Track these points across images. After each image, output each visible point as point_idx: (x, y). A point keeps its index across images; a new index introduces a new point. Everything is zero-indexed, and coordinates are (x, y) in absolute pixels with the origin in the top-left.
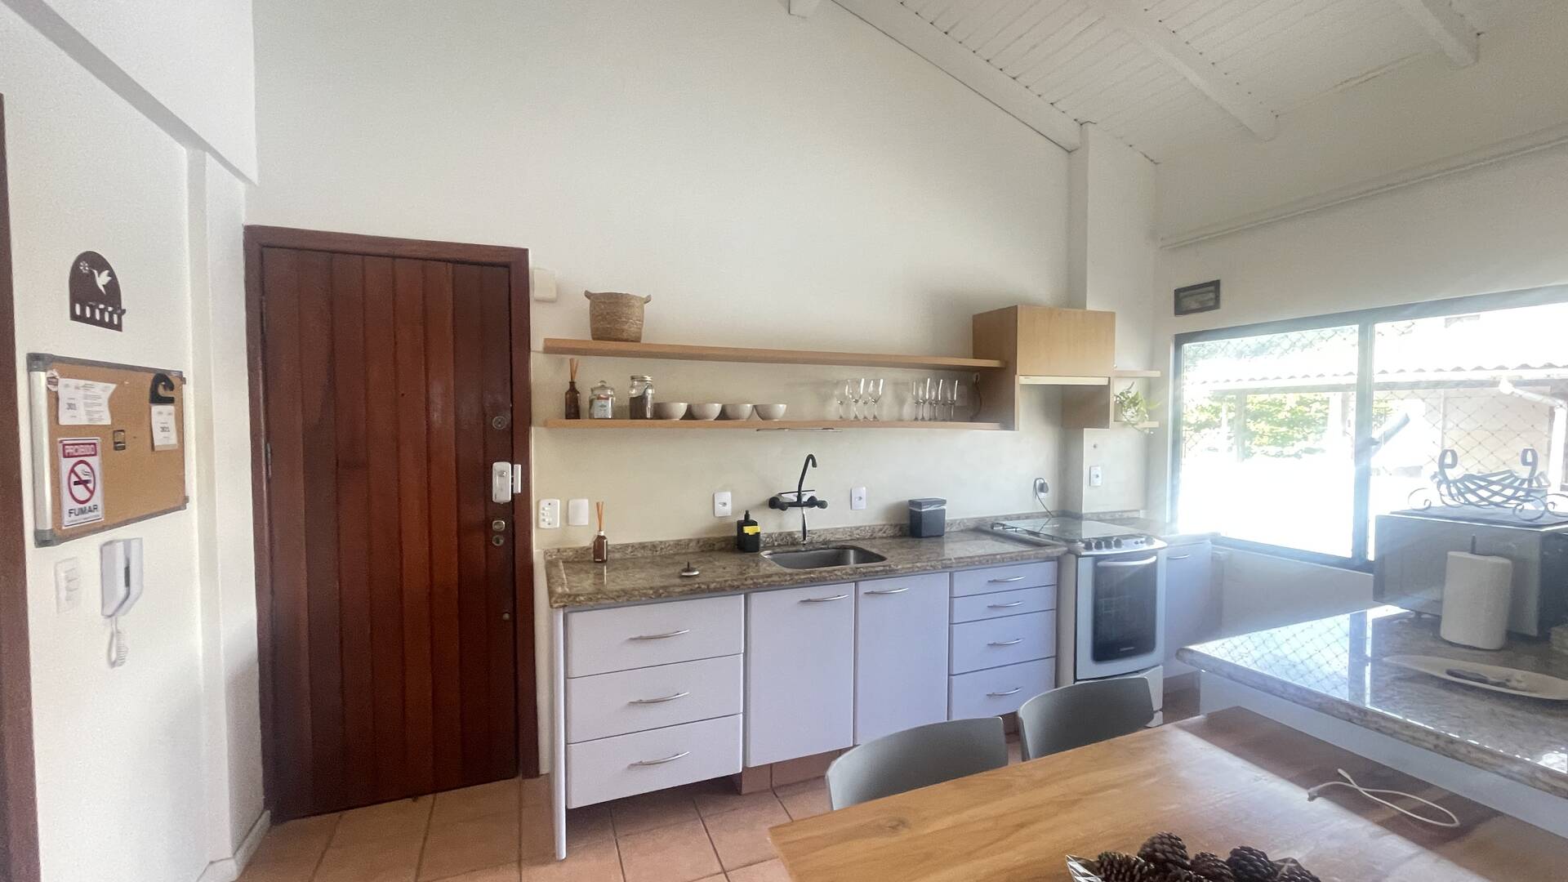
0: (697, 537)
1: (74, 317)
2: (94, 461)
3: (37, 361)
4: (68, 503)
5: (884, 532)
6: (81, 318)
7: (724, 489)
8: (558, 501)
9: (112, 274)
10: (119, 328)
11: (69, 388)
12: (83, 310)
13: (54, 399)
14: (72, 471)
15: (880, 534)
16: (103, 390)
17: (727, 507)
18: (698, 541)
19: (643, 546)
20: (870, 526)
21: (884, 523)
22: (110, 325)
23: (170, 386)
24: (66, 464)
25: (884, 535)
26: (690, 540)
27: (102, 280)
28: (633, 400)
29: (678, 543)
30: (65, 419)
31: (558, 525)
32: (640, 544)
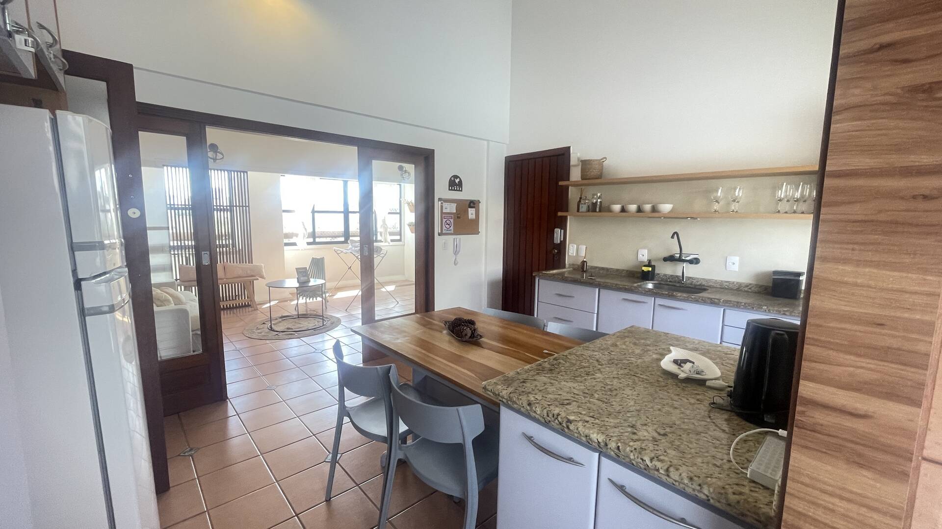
0: (627, 269)
1: (449, 190)
2: (452, 220)
3: (440, 199)
4: (444, 228)
5: (750, 289)
6: (452, 190)
7: (644, 248)
8: (575, 246)
9: (460, 179)
10: (461, 191)
11: (445, 205)
12: (452, 188)
13: (442, 207)
14: (446, 221)
15: (746, 289)
16: (454, 205)
17: (644, 256)
18: (627, 271)
19: (603, 269)
20: (737, 283)
21: (751, 282)
22: (459, 190)
23: (474, 204)
24: (444, 220)
25: (750, 290)
26: (623, 270)
27: (457, 181)
28: (593, 203)
29: (618, 270)
30: (444, 211)
31: (574, 255)
32: (602, 268)
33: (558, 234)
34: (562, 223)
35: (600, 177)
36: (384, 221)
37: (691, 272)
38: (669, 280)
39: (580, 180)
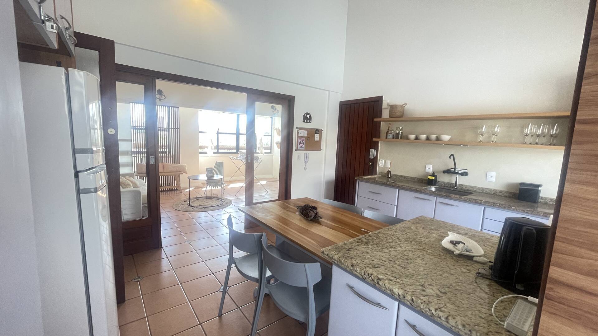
0: (418, 177)
1: (303, 122)
2: (304, 141)
3: (297, 128)
4: (299, 146)
6: (305, 122)
7: (430, 164)
8: (384, 160)
9: (310, 115)
10: (311, 123)
11: (300, 131)
12: (305, 121)
13: (298, 132)
14: (300, 142)
15: (500, 194)
16: (306, 132)
17: (429, 169)
18: (418, 178)
19: (402, 176)
20: (494, 190)
21: (503, 190)
22: (309, 122)
23: (319, 131)
24: (299, 141)
25: (503, 195)
26: (415, 178)
27: (308, 116)
28: (397, 133)
29: (411, 178)
30: (299, 135)
31: (383, 166)
32: (401, 175)
33: (372, 153)
34: (375, 146)
35: (402, 116)
36: (261, 140)
37: (461, 181)
38: (446, 186)
39: (389, 118)
